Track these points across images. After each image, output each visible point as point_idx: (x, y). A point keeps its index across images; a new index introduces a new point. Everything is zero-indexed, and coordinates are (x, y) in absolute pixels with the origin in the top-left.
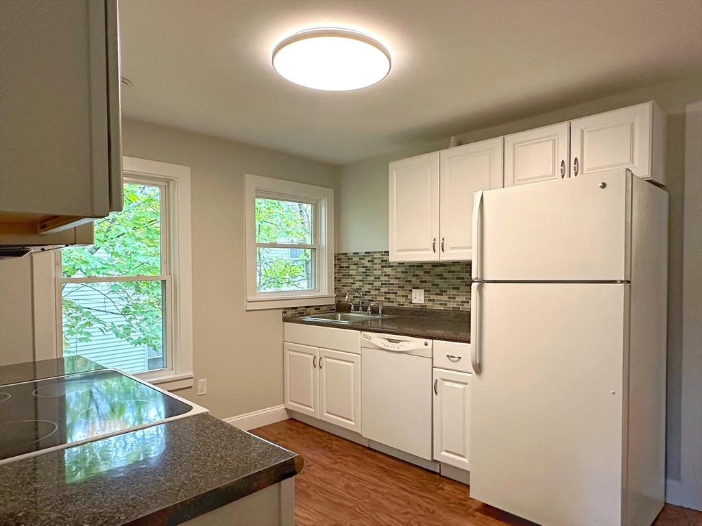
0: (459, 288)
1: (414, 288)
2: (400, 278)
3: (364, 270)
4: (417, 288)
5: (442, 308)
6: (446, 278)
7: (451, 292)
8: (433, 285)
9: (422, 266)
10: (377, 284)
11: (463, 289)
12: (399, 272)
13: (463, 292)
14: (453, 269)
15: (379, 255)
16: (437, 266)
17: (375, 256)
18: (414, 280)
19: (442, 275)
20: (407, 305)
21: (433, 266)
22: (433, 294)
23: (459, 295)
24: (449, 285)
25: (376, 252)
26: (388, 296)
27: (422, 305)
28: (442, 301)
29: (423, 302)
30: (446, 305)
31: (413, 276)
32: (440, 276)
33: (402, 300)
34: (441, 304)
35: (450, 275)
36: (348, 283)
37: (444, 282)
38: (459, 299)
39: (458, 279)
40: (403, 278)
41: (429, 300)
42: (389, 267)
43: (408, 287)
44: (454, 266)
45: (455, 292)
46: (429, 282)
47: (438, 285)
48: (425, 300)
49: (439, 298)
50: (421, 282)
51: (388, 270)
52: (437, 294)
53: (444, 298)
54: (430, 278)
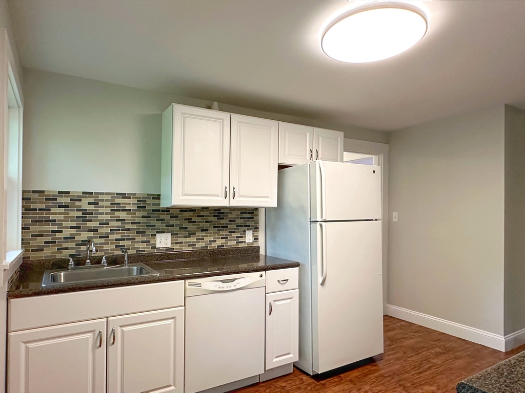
0: (207, 230)
1: (157, 232)
2: (139, 223)
3: (80, 214)
4: (163, 232)
5: (190, 249)
6: (195, 222)
7: (200, 234)
8: (180, 228)
9: (169, 211)
10: (104, 230)
11: (211, 230)
12: (139, 217)
13: (211, 233)
14: (202, 213)
15: (109, 197)
16: (186, 211)
17: (100, 197)
18: (158, 224)
19: (191, 219)
20: (148, 250)
21: (181, 211)
22: (181, 237)
23: (207, 236)
24: (197, 228)
25: (103, 194)
26: (121, 243)
27: (167, 249)
28: (190, 242)
29: (169, 245)
30: (195, 245)
31: (157, 220)
32: (189, 220)
33: (142, 246)
34: (189, 246)
35: (200, 219)
36: (48, 231)
37: (193, 225)
38: (207, 239)
39: (206, 222)
40: (143, 223)
41: (176, 243)
42: (123, 210)
43: (149, 232)
44: (203, 211)
45: (204, 233)
46: (177, 226)
47: (186, 228)
48: (172, 244)
49: (188, 240)
50: (166, 226)
51: (122, 215)
52: (185, 237)
53: (193, 239)
54: (178, 222)
